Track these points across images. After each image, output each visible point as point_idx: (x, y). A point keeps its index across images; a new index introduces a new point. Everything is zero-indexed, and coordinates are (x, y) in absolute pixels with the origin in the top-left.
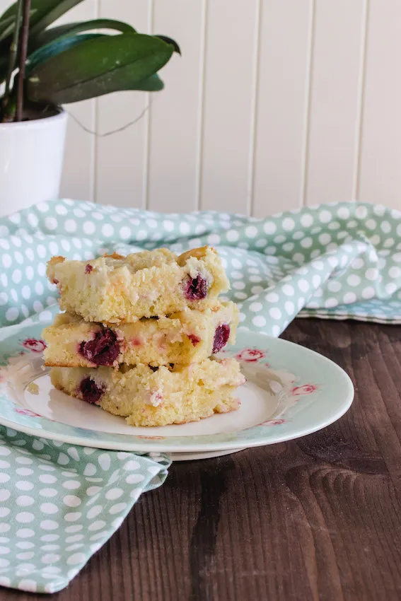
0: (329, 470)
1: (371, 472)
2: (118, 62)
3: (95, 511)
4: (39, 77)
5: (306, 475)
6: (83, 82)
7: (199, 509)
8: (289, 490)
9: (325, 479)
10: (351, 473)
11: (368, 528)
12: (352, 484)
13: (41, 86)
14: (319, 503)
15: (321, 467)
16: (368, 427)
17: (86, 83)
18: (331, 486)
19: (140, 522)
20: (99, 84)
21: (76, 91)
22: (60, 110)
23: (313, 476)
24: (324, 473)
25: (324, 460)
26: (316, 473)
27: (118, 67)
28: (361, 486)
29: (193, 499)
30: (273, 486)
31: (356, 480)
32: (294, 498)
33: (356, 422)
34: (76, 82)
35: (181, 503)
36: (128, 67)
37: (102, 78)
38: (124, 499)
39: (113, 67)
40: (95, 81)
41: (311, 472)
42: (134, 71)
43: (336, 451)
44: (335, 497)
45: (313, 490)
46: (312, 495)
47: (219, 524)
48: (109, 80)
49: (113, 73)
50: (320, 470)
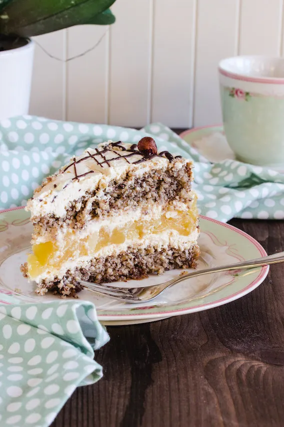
0: (243, 362)
1: (279, 364)
2: (73, 2)
3: (33, 404)
4: (8, 14)
5: (222, 367)
6: (45, 19)
7: (127, 403)
8: (206, 382)
9: (239, 371)
10: (262, 364)
11: (273, 422)
12: (262, 375)
13: (11, 22)
14: (232, 396)
15: (237, 359)
16: (279, 319)
17: (47, 20)
18: (244, 377)
19: (74, 417)
20: (58, 20)
21: (39, 26)
22: (28, 41)
23: (228, 368)
24: (238, 366)
25: (238, 351)
26: (232, 365)
27: (73, 6)
28: (270, 378)
29: (123, 393)
30: (194, 378)
31: (266, 372)
32: (211, 391)
33: (269, 314)
34: (39, 19)
35: (112, 396)
36: (82, 6)
37: (60, 15)
38: (59, 395)
39: (69, 6)
40: (55, 17)
41: (228, 363)
42: (87, 10)
43: (250, 342)
44: (247, 389)
45: (227, 383)
46: (227, 388)
47: (143, 418)
48: (66, 16)
49: (69, 11)
50: (235, 362)
